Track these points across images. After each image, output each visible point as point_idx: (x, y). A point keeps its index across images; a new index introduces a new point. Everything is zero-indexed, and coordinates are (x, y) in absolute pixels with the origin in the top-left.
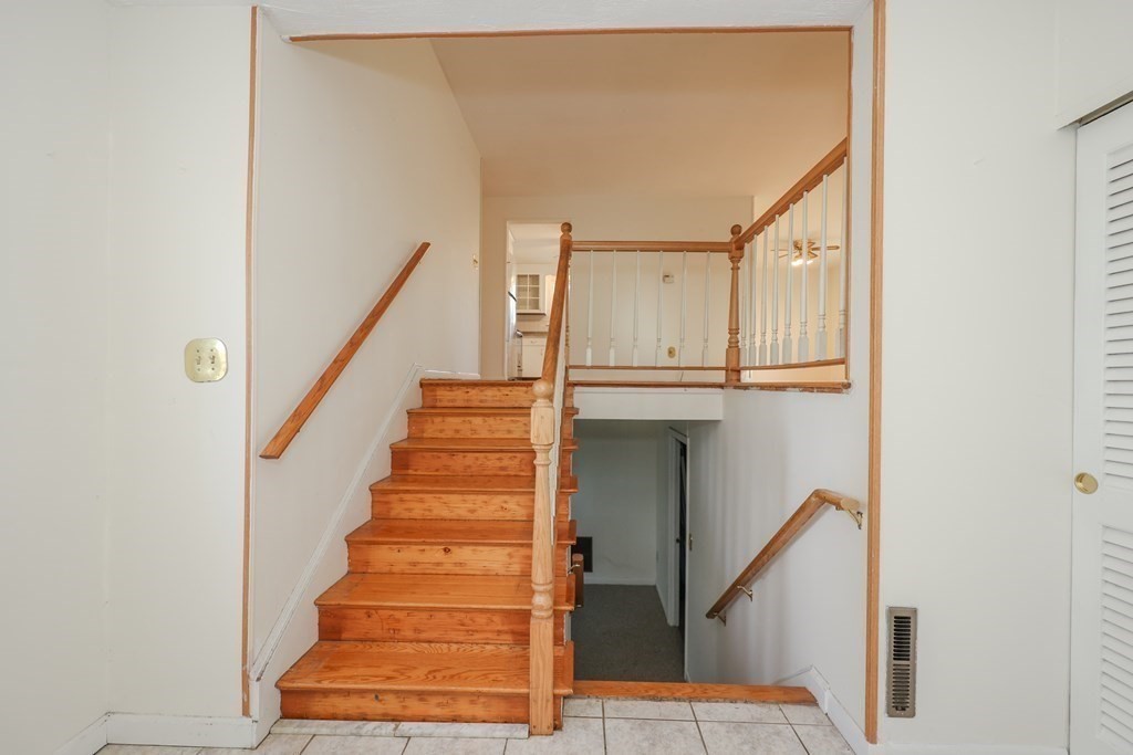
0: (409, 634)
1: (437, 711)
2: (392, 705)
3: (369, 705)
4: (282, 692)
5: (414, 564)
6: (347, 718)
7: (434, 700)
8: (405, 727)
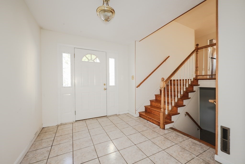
0: (153, 113)
1: (151, 121)
2: (148, 119)
3: (145, 118)
4: (139, 114)
5: (157, 106)
6: (144, 119)
7: (152, 120)
8: (148, 121)
